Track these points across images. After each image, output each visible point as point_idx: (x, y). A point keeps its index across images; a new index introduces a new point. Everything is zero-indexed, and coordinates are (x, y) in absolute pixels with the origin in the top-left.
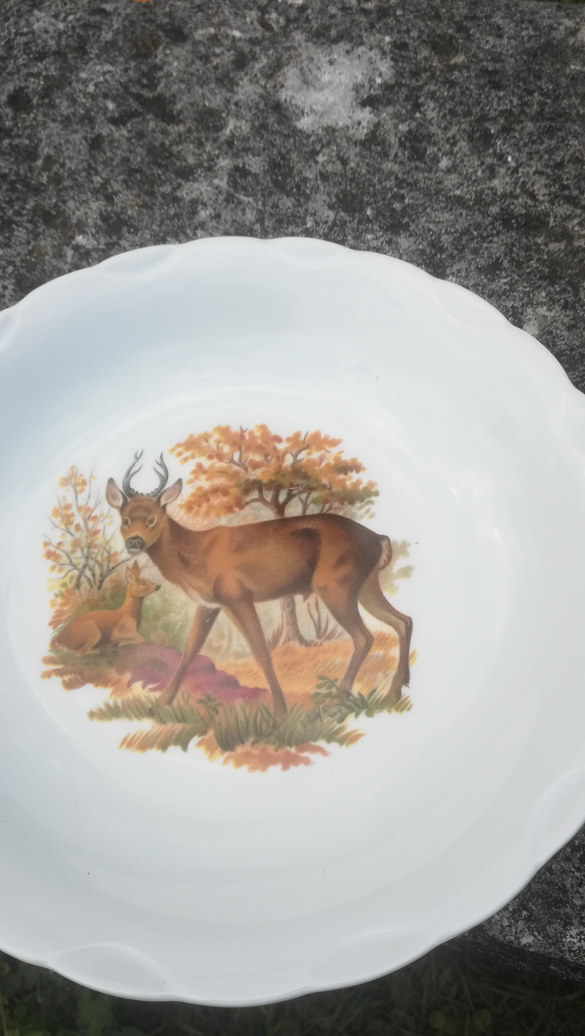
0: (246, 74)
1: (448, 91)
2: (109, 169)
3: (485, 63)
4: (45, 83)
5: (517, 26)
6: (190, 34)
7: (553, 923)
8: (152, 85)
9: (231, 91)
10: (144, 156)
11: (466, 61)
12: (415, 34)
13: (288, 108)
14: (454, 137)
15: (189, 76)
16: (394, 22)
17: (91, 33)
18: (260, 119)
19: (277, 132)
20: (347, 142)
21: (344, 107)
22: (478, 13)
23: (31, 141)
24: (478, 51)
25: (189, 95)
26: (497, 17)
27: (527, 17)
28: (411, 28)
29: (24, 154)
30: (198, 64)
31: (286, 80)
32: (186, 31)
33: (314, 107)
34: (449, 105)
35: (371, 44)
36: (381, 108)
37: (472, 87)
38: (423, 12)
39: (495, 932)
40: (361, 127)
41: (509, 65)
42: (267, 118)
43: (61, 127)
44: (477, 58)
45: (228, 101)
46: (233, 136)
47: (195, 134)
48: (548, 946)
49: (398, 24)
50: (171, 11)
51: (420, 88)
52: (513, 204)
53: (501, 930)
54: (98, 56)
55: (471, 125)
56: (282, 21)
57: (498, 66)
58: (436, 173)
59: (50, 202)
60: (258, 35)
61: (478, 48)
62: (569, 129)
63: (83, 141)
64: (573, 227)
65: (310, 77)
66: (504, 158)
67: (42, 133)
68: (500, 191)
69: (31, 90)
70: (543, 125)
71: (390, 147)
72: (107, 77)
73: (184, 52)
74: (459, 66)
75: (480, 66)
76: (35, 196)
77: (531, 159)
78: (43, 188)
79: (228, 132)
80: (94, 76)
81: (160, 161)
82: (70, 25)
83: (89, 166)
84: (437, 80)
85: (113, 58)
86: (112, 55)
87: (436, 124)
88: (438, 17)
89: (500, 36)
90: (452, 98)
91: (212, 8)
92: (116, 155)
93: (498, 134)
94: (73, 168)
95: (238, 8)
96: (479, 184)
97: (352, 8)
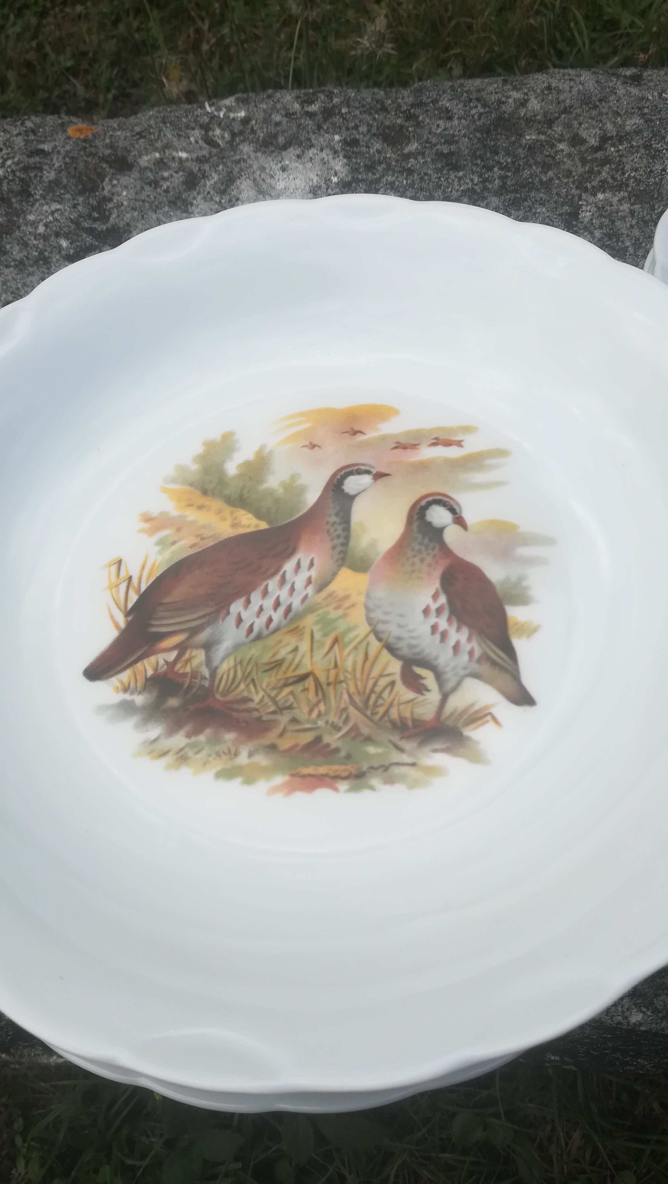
0: (199, 193)
1: (406, 179)
3: (439, 147)
5: (465, 106)
6: (135, 161)
7: (659, 995)
8: (104, 217)
11: (420, 147)
12: (363, 129)
15: (141, 203)
16: (341, 120)
17: (32, 175)
22: (425, 99)
24: (430, 136)
25: (143, 222)
26: (444, 100)
27: (474, 96)
28: (359, 124)
30: (148, 190)
31: (240, 192)
32: (130, 159)
35: (322, 145)
37: (430, 172)
38: (368, 106)
41: (464, 145)
44: (430, 143)
48: (659, 1021)
49: (345, 122)
50: (111, 142)
54: (44, 197)
56: (227, 136)
57: (453, 148)
60: (205, 152)
62: (535, 197)
65: (265, 186)
72: (56, 215)
73: (132, 180)
74: (413, 154)
75: (434, 151)
80: (43, 217)
82: (9, 170)
84: (394, 170)
85: (59, 196)
86: (58, 194)
88: (384, 109)
89: (450, 118)
91: (154, 133)
95: (180, 129)
97: (296, 113)
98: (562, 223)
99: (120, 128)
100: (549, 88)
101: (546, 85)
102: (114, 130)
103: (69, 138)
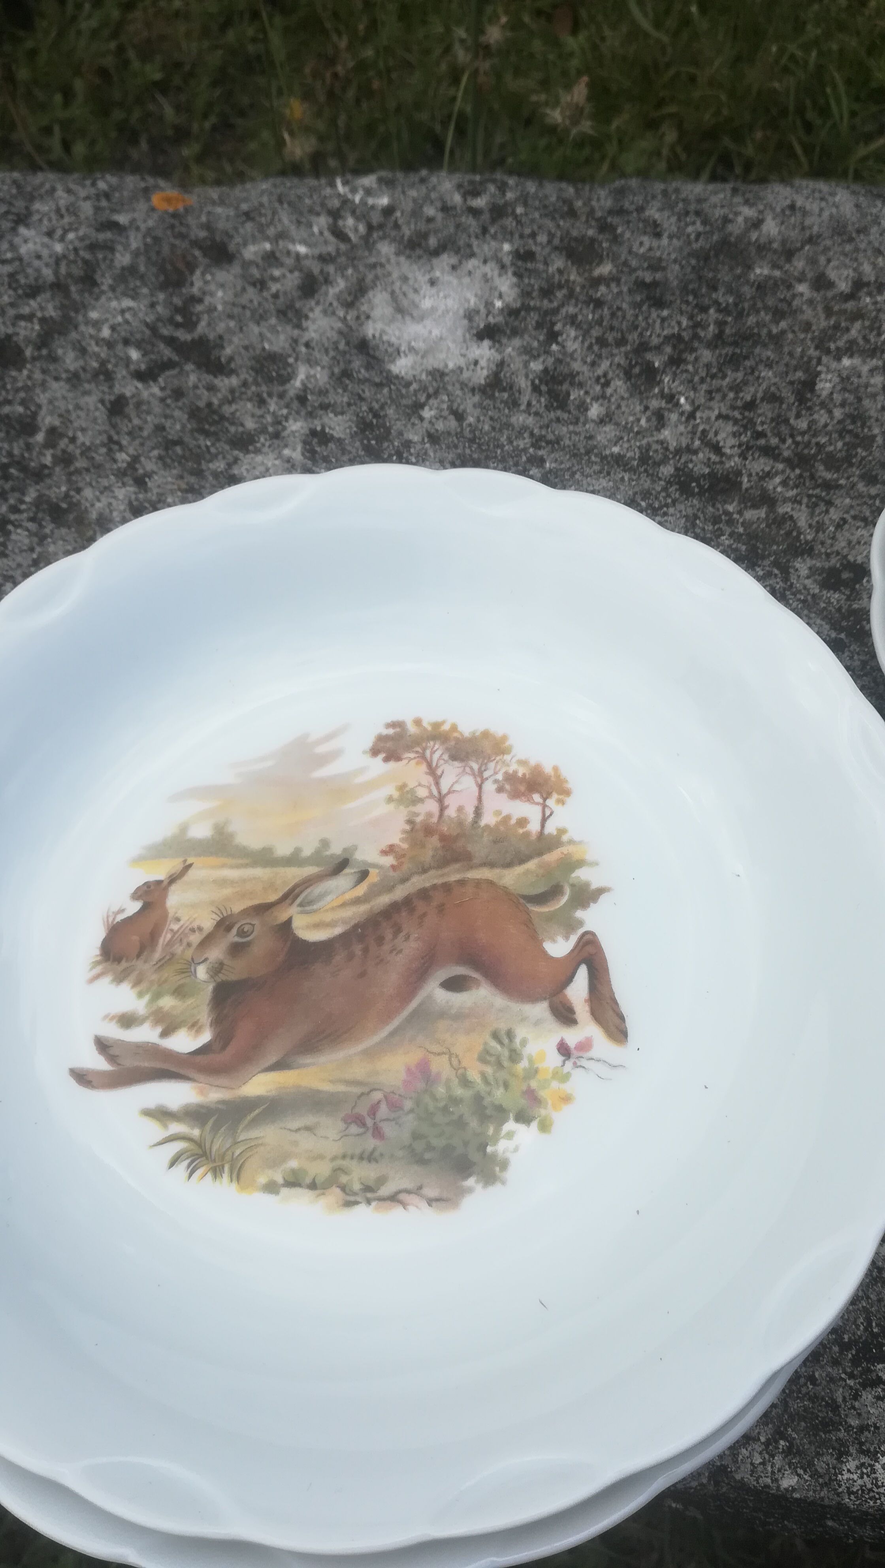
0: (318, 303)
1: (593, 312)
2: (137, 442)
4: (42, 328)
5: (679, 220)
6: (239, 252)
7: (823, 1454)
8: (190, 324)
9: (299, 326)
10: (185, 421)
11: (614, 271)
12: (542, 238)
13: (378, 346)
14: (605, 375)
15: (240, 310)
16: (514, 224)
18: (342, 363)
19: (367, 380)
20: (462, 389)
21: (454, 341)
22: (627, 205)
23: (27, 408)
24: (629, 258)
25: (241, 335)
26: (652, 209)
27: (692, 207)
28: (537, 231)
29: (17, 427)
30: (251, 292)
31: (372, 309)
32: (232, 247)
33: (413, 344)
34: (596, 332)
35: (485, 256)
36: (504, 341)
37: (625, 306)
38: (551, 208)
39: (743, 1474)
40: (478, 367)
41: (673, 273)
42: (350, 362)
43: (67, 387)
44: (629, 266)
45: (295, 341)
46: (305, 388)
47: (253, 388)
48: (818, 1488)
49: (519, 227)
50: (209, 222)
51: (556, 311)
52: (691, 461)
53: (751, 1471)
54: (113, 289)
55: (627, 358)
56: (362, 228)
57: (659, 276)
58: (584, 424)
59: (57, 490)
60: (331, 249)
61: (630, 252)
62: (760, 355)
63: (100, 405)
64: (775, 488)
65: (405, 303)
66: (675, 400)
67: (42, 396)
68: (673, 444)
69: (21, 338)
70: (724, 352)
71: (520, 393)
72: (128, 316)
73: (231, 278)
74: (605, 279)
75: (634, 276)
76: (37, 483)
77: (711, 399)
78: (46, 471)
79: (298, 383)
80: (108, 316)
81: (207, 427)
82: (71, 247)
83: (110, 439)
84: (577, 300)
85: (133, 290)
86: (132, 285)
87: (580, 359)
88: (572, 213)
89: (658, 235)
90: (600, 322)
91: (265, 215)
92: (146, 422)
93: (665, 368)
94: (88, 444)
95: (301, 214)
96: (644, 437)
97: (455, 208)
98: (793, 393)
99: (222, 202)
100: (792, 207)
101: (788, 202)
102: (214, 203)
103: (153, 209)
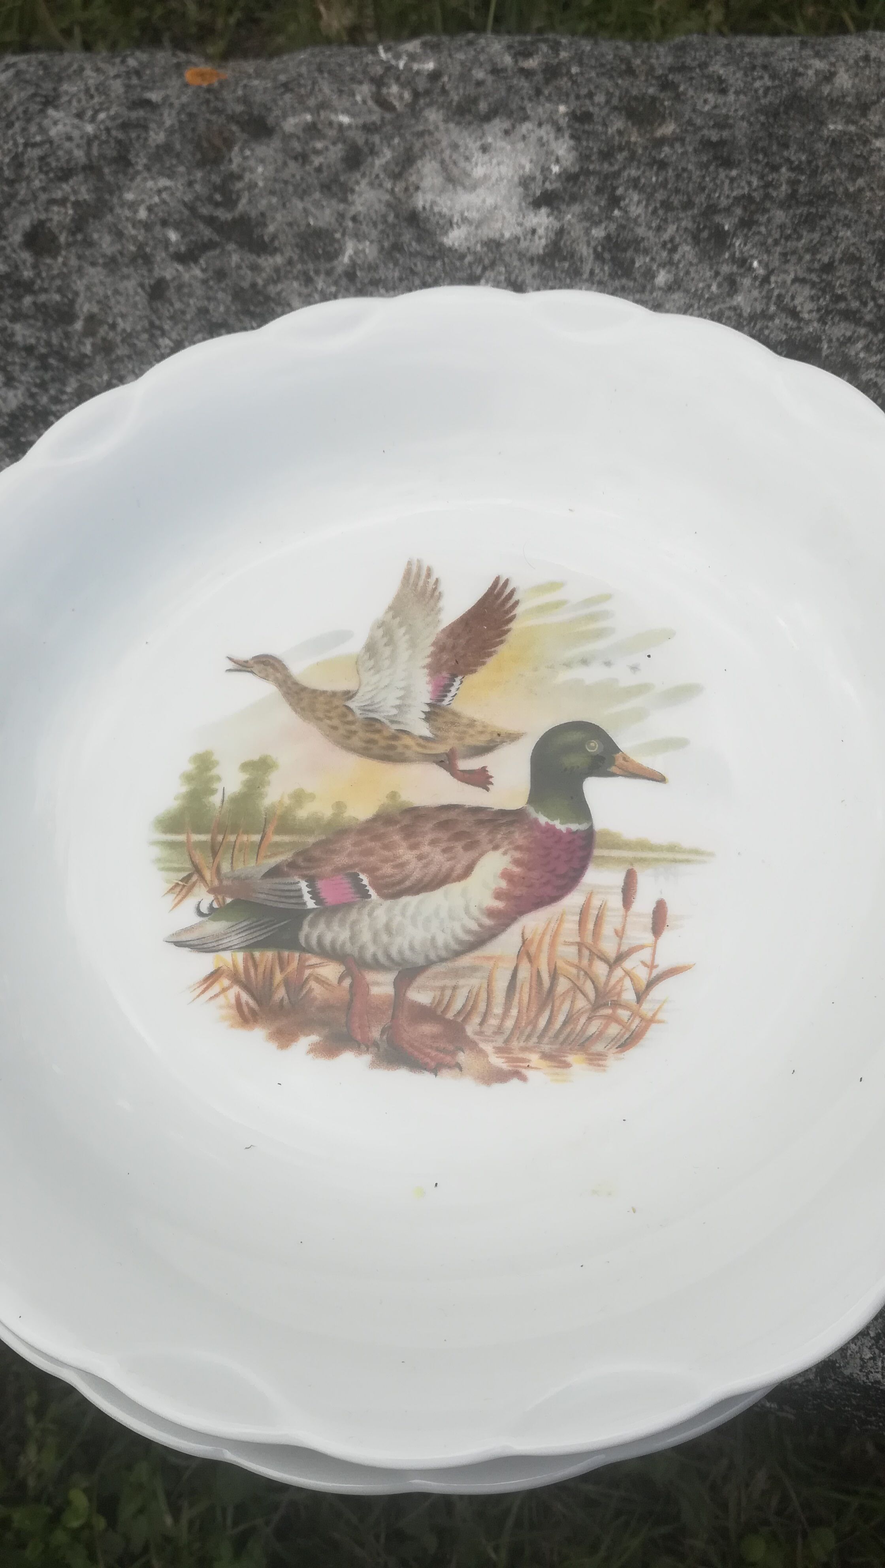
0: (364, 175)
1: (657, 175)
2: (180, 326)
3: (705, 132)
4: (75, 212)
5: (746, 75)
6: (277, 124)
8: (230, 202)
9: (344, 200)
10: (228, 303)
11: (678, 131)
12: (600, 98)
13: (427, 219)
14: (672, 240)
15: (282, 185)
16: (569, 84)
17: (133, 135)
18: (391, 238)
19: (417, 254)
20: (520, 259)
21: (510, 210)
22: (689, 61)
23: (64, 296)
24: (694, 116)
25: (284, 212)
26: (716, 64)
27: (759, 61)
28: (594, 91)
29: (55, 316)
30: (293, 166)
31: (422, 179)
32: (270, 120)
33: (466, 214)
34: (660, 195)
35: (540, 119)
36: (563, 207)
37: (690, 167)
38: (609, 67)
39: (852, 1370)
40: (536, 237)
41: (741, 131)
42: (400, 235)
43: (104, 272)
44: (693, 125)
45: (341, 216)
46: (353, 264)
47: (299, 266)
49: (575, 87)
50: (245, 95)
51: (617, 175)
52: (767, 327)
53: (861, 1366)
54: (148, 168)
55: (694, 222)
56: (407, 95)
57: (725, 134)
58: (651, 293)
59: (98, 379)
60: (375, 118)
61: (694, 110)
62: (837, 214)
63: (139, 290)
64: (857, 354)
65: (456, 172)
66: (748, 264)
67: (79, 282)
68: (747, 311)
69: (55, 223)
70: (799, 212)
71: (582, 262)
72: (165, 195)
73: (271, 152)
74: (668, 139)
75: (698, 137)
76: (77, 373)
77: (787, 261)
78: (87, 361)
79: (346, 260)
80: (145, 197)
81: (252, 308)
82: (102, 127)
83: (152, 324)
84: (639, 161)
85: (169, 168)
86: (168, 165)
87: (644, 224)
88: (630, 71)
89: (723, 91)
90: (664, 185)
91: (305, 86)
92: (188, 305)
93: (736, 229)
94: (129, 330)
95: (342, 82)
96: (715, 304)
97: (506, 70)
98: (873, 254)
99: (258, 75)
100: (866, 58)
101: (862, 53)
102: (249, 76)
103: (186, 85)
